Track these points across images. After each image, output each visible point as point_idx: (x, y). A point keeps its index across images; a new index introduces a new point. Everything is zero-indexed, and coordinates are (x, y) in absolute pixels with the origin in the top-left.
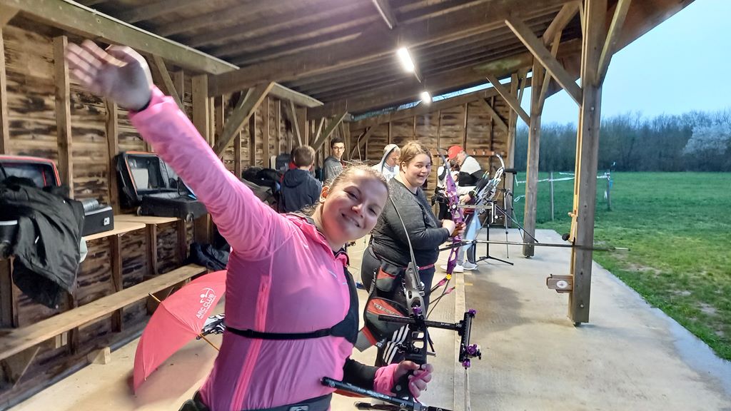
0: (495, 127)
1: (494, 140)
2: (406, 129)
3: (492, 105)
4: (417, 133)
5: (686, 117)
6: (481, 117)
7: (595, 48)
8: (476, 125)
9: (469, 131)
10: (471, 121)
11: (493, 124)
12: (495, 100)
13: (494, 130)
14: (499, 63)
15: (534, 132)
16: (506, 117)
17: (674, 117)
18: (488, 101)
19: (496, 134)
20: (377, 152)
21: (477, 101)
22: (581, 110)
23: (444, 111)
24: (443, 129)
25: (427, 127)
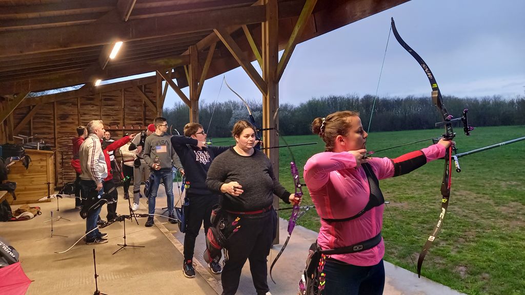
1: (147, 117)
2: (70, 108)
3: (143, 90)
4: (82, 111)
5: (226, 104)
6: (135, 100)
8: (132, 106)
9: (127, 110)
10: (127, 102)
11: (145, 106)
12: (145, 88)
13: (146, 110)
15: (195, 112)
16: (154, 101)
17: (220, 104)
18: (140, 87)
19: (147, 113)
21: (131, 87)
23: (105, 94)
24: (105, 109)
25: (90, 107)
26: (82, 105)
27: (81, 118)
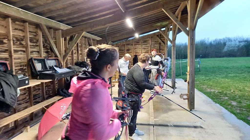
0: (161, 45)
1: (161, 49)
2: (131, 46)
3: (159, 37)
4: (135, 47)
5: (224, 39)
6: (156, 42)
7: (193, 17)
8: (154, 44)
9: (152, 46)
10: (152, 43)
11: (160, 44)
12: (160, 36)
13: (161, 46)
14: (161, 23)
15: (174, 46)
16: (164, 41)
17: (220, 39)
18: (158, 36)
19: (161, 47)
20: (121, 54)
21: (154, 36)
22: (189, 38)
23: (143, 40)
24: (143, 46)
25: (138, 46)
26: (135, 45)
27: (134, 50)
